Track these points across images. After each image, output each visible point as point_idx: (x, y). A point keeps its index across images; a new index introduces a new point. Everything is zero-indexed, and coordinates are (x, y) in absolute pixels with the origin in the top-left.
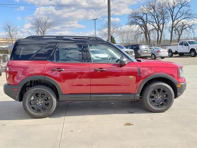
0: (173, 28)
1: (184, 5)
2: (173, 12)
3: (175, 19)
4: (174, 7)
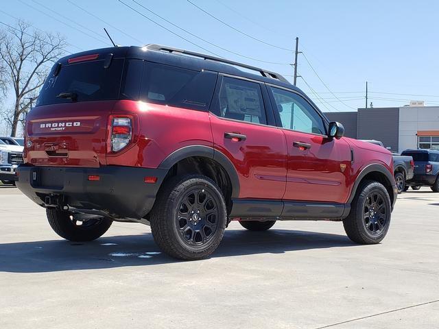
0: (16, 115)
1: (49, 56)
2: (18, 73)
3: (24, 90)
4: (23, 57)
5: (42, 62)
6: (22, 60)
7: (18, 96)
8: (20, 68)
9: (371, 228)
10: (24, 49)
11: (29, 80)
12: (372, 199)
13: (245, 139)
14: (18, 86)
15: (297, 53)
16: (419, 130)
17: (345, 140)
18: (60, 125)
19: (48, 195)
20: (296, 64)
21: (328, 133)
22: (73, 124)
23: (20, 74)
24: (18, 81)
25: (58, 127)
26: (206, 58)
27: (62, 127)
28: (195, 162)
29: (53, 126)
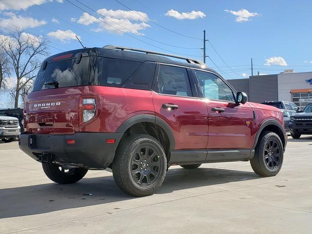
0: (18, 91)
1: (38, 50)
2: (18, 62)
3: (22, 73)
4: (21, 52)
5: (33, 55)
6: (20, 54)
7: (19, 78)
8: (19, 60)
9: (270, 165)
10: (21, 47)
11: (25, 67)
12: (270, 145)
13: (177, 108)
14: (18, 71)
15: (205, 41)
16: (292, 89)
17: (248, 105)
18: (47, 104)
19: (40, 154)
20: (204, 48)
21: (236, 100)
22: (55, 104)
23: (19, 63)
24: (18, 68)
25: (46, 106)
26: (147, 53)
27: (48, 106)
28: (142, 126)
29: (42, 105)
